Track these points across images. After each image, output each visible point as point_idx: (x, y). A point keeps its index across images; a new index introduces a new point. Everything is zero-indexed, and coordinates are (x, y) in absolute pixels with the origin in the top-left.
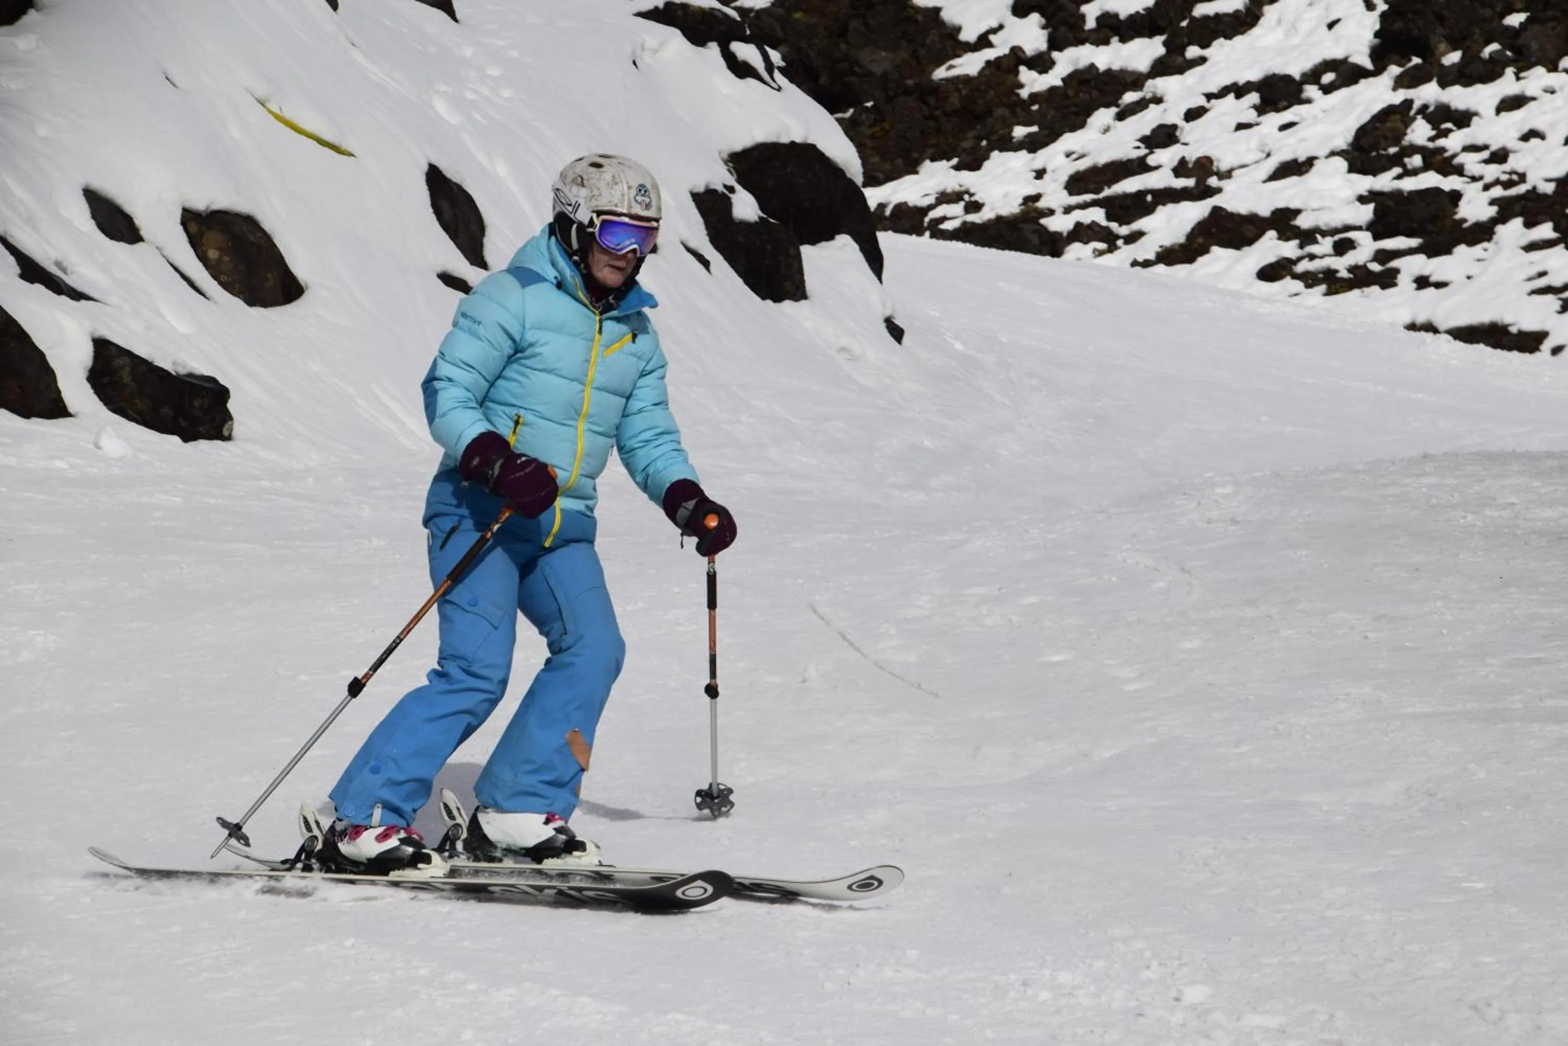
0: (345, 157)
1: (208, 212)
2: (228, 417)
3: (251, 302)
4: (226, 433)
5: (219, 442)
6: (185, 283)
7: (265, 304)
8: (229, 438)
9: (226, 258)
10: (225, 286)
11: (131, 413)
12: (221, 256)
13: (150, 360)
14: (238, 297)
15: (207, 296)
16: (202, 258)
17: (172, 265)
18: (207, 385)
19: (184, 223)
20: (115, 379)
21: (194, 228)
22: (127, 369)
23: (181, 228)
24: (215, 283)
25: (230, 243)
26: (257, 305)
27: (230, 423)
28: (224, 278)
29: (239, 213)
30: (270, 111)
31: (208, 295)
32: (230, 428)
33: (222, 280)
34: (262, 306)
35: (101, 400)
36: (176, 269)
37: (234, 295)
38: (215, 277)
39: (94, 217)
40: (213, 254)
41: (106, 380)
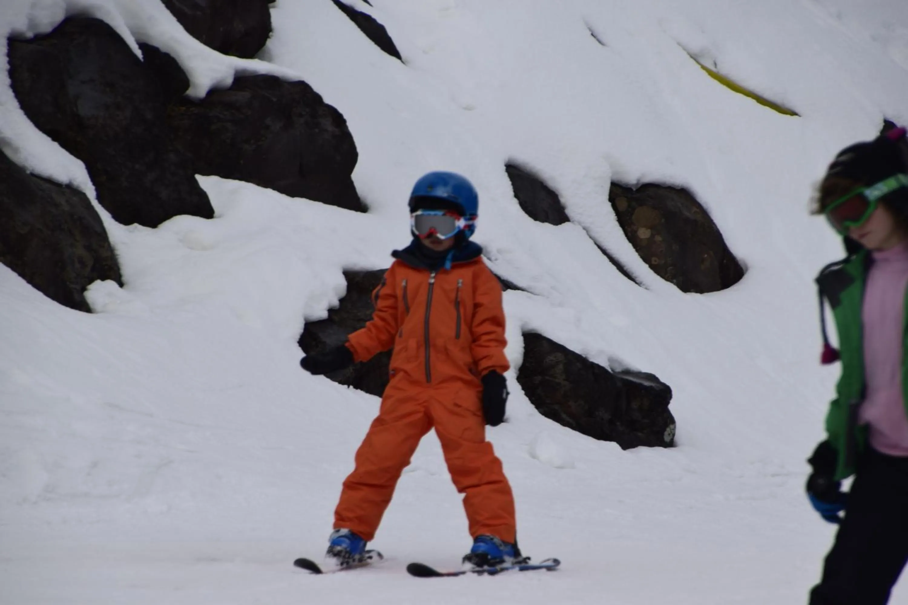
0: (788, 116)
1: (639, 186)
2: (670, 420)
3: (685, 288)
4: (667, 439)
5: (661, 449)
6: (614, 268)
7: (701, 290)
8: (671, 444)
9: (658, 238)
10: (657, 269)
11: (564, 416)
12: (653, 236)
13: (584, 356)
14: (672, 282)
15: (637, 282)
16: (632, 237)
17: (599, 247)
18: (647, 383)
19: (612, 199)
20: (547, 378)
21: (623, 204)
22: (561, 366)
23: (609, 204)
24: (647, 266)
25: (663, 220)
26: (692, 290)
27: (672, 426)
28: (655, 261)
29: (672, 186)
30: (704, 68)
31: (638, 280)
32: (671, 432)
33: (653, 263)
34: (697, 292)
35: (533, 402)
36: (604, 252)
37: (667, 280)
38: (646, 259)
39: (516, 196)
40: (644, 233)
41: (538, 379)
